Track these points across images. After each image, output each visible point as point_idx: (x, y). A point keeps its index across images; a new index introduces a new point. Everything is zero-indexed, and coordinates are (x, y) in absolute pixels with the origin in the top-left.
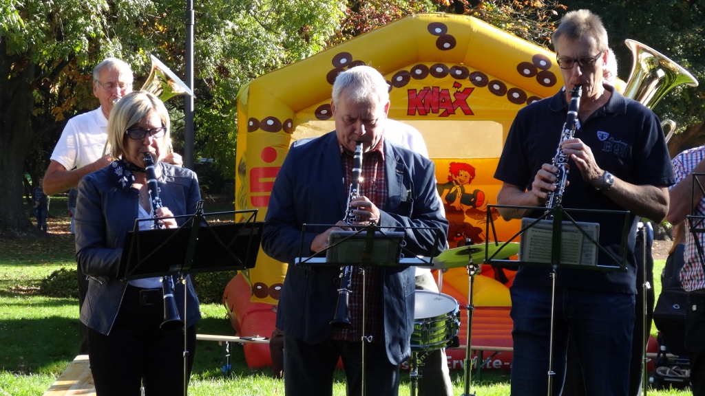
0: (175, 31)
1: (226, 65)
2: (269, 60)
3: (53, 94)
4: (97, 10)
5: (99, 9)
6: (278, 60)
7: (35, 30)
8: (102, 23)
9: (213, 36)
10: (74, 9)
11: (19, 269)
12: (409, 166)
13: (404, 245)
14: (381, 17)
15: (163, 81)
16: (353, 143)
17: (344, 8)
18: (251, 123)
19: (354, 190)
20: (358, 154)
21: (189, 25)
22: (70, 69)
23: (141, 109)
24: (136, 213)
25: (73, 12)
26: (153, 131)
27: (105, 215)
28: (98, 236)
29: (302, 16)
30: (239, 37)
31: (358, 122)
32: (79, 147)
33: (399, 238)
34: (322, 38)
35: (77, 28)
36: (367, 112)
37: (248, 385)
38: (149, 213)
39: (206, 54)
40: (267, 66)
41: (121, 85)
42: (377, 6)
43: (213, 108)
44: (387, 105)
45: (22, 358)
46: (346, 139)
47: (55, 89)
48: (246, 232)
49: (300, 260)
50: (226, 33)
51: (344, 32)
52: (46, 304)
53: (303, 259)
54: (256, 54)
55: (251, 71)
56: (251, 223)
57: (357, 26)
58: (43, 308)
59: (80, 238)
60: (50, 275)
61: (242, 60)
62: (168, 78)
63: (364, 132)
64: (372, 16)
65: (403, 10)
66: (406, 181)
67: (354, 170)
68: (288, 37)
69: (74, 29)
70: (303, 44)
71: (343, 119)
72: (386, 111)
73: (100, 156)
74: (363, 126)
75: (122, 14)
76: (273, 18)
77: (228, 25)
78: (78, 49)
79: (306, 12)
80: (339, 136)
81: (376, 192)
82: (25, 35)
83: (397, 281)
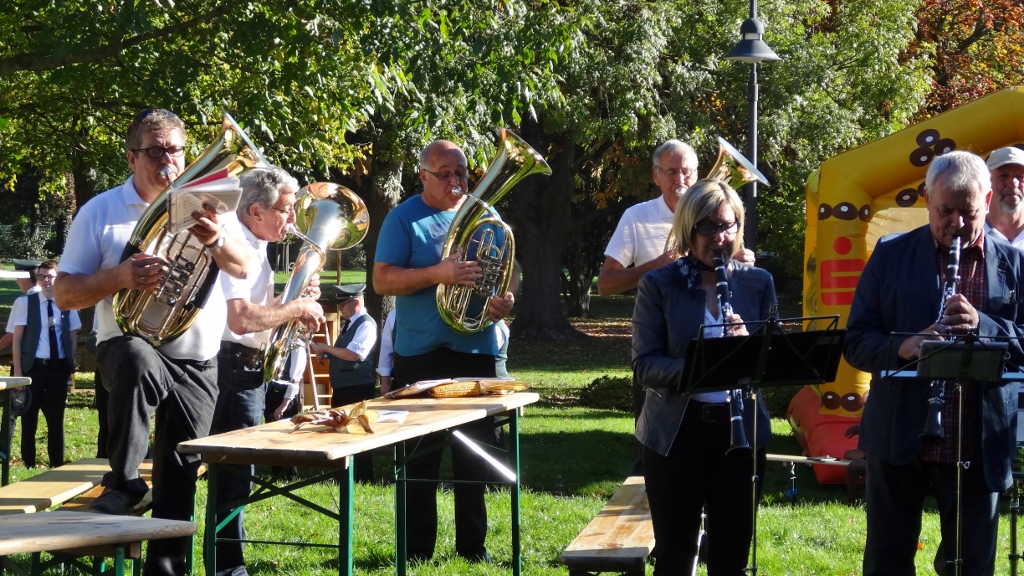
0: (736, 107)
1: (793, 146)
2: (843, 140)
3: (595, 178)
4: (648, 83)
5: (651, 82)
6: (853, 140)
7: (578, 106)
8: (654, 98)
9: (780, 112)
10: (623, 83)
11: (555, 375)
12: (1013, 265)
13: (1008, 357)
14: (972, 90)
15: (732, 167)
16: (948, 237)
17: (930, 81)
18: (823, 210)
19: (949, 289)
20: (954, 249)
21: (752, 100)
22: (615, 150)
23: (712, 201)
24: (702, 318)
25: (621, 85)
26: (725, 226)
27: (667, 319)
28: (657, 344)
29: (881, 91)
30: (808, 113)
31: (956, 213)
32: (637, 241)
33: (1001, 350)
34: (904, 115)
35: (625, 104)
36: (966, 201)
37: (819, 513)
38: (716, 319)
39: (772, 134)
40: (840, 147)
41: (685, 172)
42: (967, 78)
43: (778, 196)
44: (989, 195)
45: (560, 477)
46: (941, 233)
47: (598, 173)
48: (825, 341)
49: (887, 373)
50: (793, 109)
51: (929, 108)
52: (587, 416)
53: (891, 373)
54: (828, 134)
55: (821, 153)
56: (831, 331)
57: (943, 101)
58: (582, 421)
59: (638, 344)
60: (590, 383)
61: (812, 140)
62: (738, 164)
63: (962, 224)
64: (962, 91)
65: (997, 82)
66: (1010, 282)
67: (949, 266)
68: (865, 114)
69: (621, 105)
70: (881, 122)
71: (938, 210)
72: (987, 202)
73: (661, 252)
74: (961, 218)
75: (675, 88)
76: (848, 93)
77: (795, 100)
78: (626, 128)
79: (886, 86)
80: (934, 230)
81: (974, 293)
82: (567, 113)
83: (998, 397)
